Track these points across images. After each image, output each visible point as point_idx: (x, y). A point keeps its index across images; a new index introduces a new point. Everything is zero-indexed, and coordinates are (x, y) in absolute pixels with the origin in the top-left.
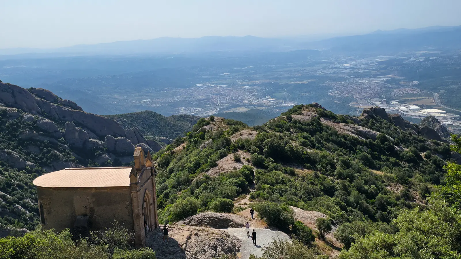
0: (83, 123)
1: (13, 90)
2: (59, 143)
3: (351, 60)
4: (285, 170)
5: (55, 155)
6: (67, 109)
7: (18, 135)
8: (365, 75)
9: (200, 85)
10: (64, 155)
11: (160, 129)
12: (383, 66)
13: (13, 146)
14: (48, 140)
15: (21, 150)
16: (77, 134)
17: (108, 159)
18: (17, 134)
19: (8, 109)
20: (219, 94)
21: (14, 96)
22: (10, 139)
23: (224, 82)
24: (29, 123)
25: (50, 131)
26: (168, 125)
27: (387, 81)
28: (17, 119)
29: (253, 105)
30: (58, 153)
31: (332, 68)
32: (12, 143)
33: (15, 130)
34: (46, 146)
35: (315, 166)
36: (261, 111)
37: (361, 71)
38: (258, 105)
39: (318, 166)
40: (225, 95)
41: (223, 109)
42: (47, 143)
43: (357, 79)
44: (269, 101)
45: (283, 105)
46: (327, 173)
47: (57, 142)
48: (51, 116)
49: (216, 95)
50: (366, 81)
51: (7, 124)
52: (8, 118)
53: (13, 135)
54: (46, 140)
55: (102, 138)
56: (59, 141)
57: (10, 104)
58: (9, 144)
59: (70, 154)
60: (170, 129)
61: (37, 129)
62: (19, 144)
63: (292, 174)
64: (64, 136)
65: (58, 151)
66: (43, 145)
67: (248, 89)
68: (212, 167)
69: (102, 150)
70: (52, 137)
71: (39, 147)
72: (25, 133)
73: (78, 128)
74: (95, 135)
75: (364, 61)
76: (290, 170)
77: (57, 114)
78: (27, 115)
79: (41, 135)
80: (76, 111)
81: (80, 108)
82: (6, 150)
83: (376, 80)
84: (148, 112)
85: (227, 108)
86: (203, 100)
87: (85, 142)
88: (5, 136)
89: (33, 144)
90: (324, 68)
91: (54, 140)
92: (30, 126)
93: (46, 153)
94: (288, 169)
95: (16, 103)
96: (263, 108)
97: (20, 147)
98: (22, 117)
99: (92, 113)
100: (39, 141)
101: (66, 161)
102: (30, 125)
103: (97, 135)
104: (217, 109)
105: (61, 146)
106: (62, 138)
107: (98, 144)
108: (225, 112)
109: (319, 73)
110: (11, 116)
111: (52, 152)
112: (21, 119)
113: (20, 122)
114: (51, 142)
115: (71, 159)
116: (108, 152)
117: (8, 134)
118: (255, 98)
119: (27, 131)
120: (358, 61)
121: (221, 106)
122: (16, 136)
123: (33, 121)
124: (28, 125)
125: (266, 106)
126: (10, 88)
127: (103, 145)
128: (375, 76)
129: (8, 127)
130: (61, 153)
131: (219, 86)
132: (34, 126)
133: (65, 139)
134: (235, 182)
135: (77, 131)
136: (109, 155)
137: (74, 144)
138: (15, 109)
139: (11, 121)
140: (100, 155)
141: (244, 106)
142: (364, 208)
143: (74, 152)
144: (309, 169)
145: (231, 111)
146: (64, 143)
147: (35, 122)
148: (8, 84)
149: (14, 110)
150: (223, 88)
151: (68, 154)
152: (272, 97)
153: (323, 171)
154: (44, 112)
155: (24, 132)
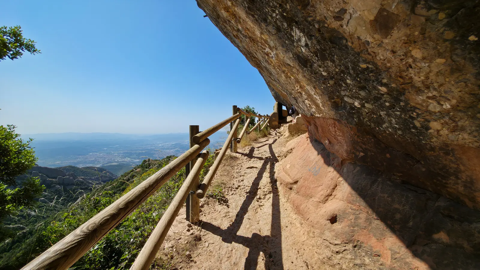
3: (161, 143)
8: (168, 149)
9: (91, 154)
11: (77, 174)
12: (174, 146)
17: (59, 188)
20: (102, 158)
23: (104, 152)
26: (82, 172)
27: (176, 151)
29: (119, 162)
31: (154, 146)
36: (125, 164)
37: (166, 147)
38: (122, 162)
40: (105, 158)
41: (105, 164)
43: (165, 150)
44: (128, 159)
45: (134, 161)
49: (100, 158)
50: (168, 151)
55: (55, 178)
60: (83, 173)
67: (117, 155)
69: (55, 183)
75: (167, 144)
83: (172, 151)
84: (70, 166)
85: (106, 164)
86: (93, 160)
90: (151, 146)
96: (125, 163)
104: (101, 164)
107: (53, 181)
108: (105, 165)
109: (149, 148)
116: (59, 184)
118: (121, 159)
120: (164, 144)
121: (103, 163)
125: (126, 162)
127: (56, 181)
128: (171, 149)
131: (101, 154)
136: (60, 186)
140: (54, 186)
141: (116, 162)
145: (109, 164)
150: (104, 155)
152: (129, 158)
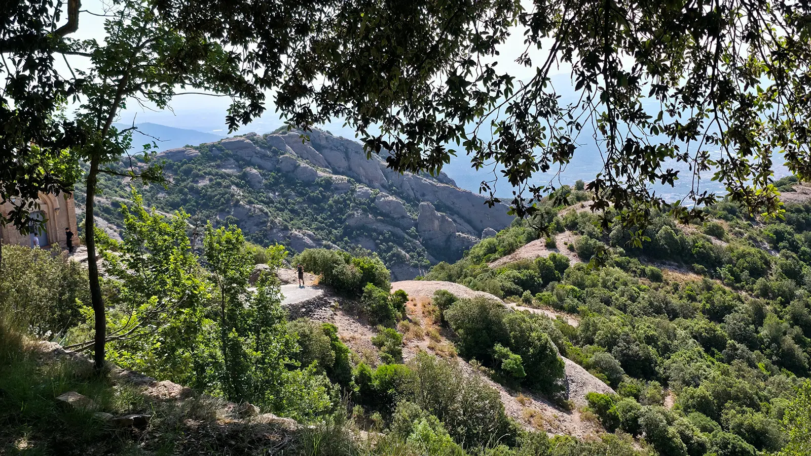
0: (452, 206)
1: (347, 148)
2: (406, 236)
4: (643, 271)
5: (398, 255)
6: (431, 181)
7: (345, 219)
10: (412, 257)
13: (336, 237)
14: (389, 231)
15: (346, 243)
16: (436, 223)
18: (344, 217)
19: (334, 177)
21: (347, 157)
22: (332, 225)
24: (363, 200)
25: (395, 216)
28: (345, 193)
30: (403, 252)
32: (334, 231)
33: (341, 211)
34: (386, 240)
35: (716, 271)
39: (723, 271)
42: (387, 235)
46: (737, 285)
47: (403, 234)
48: (402, 193)
51: (330, 202)
52: (333, 192)
53: (338, 218)
54: (387, 229)
56: (407, 233)
57: (341, 170)
58: (330, 232)
59: (422, 255)
61: (375, 211)
62: (344, 235)
63: (656, 278)
64: (416, 225)
65: (404, 249)
66: (381, 237)
68: (505, 255)
70: (397, 225)
71: (375, 240)
72: (356, 216)
73: (439, 214)
74: (470, 228)
76: (652, 271)
77: (413, 189)
78: (361, 188)
79: (380, 220)
80: (442, 185)
81: (451, 182)
82: (324, 242)
87: (449, 237)
88: (325, 219)
89: (365, 236)
91: (399, 231)
92: (364, 206)
93: (385, 252)
94: (649, 268)
95: (350, 169)
97: (346, 239)
98: (353, 191)
99: (468, 191)
100: (375, 230)
101: (415, 266)
102: (364, 204)
103: (474, 228)
105: (410, 241)
106: (413, 228)
110: (336, 189)
111: (394, 250)
112: (352, 194)
113: (349, 199)
114: (393, 234)
115: (423, 263)
117: (330, 217)
119: (358, 214)
122: (341, 221)
123: (370, 198)
124: (361, 204)
126: (343, 145)
129: (331, 206)
130: (408, 252)
132: (371, 207)
133: (417, 231)
134: (514, 277)
135: (438, 218)
137: (431, 239)
138: (344, 177)
139: (336, 197)
142: (783, 351)
143: (430, 253)
144: (698, 273)
146: (415, 237)
147: (373, 200)
148: (341, 138)
149: (342, 180)
151: (419, 255)
153: (729, 279)
154: (392, 185)
155: (354, 214)
